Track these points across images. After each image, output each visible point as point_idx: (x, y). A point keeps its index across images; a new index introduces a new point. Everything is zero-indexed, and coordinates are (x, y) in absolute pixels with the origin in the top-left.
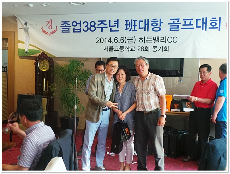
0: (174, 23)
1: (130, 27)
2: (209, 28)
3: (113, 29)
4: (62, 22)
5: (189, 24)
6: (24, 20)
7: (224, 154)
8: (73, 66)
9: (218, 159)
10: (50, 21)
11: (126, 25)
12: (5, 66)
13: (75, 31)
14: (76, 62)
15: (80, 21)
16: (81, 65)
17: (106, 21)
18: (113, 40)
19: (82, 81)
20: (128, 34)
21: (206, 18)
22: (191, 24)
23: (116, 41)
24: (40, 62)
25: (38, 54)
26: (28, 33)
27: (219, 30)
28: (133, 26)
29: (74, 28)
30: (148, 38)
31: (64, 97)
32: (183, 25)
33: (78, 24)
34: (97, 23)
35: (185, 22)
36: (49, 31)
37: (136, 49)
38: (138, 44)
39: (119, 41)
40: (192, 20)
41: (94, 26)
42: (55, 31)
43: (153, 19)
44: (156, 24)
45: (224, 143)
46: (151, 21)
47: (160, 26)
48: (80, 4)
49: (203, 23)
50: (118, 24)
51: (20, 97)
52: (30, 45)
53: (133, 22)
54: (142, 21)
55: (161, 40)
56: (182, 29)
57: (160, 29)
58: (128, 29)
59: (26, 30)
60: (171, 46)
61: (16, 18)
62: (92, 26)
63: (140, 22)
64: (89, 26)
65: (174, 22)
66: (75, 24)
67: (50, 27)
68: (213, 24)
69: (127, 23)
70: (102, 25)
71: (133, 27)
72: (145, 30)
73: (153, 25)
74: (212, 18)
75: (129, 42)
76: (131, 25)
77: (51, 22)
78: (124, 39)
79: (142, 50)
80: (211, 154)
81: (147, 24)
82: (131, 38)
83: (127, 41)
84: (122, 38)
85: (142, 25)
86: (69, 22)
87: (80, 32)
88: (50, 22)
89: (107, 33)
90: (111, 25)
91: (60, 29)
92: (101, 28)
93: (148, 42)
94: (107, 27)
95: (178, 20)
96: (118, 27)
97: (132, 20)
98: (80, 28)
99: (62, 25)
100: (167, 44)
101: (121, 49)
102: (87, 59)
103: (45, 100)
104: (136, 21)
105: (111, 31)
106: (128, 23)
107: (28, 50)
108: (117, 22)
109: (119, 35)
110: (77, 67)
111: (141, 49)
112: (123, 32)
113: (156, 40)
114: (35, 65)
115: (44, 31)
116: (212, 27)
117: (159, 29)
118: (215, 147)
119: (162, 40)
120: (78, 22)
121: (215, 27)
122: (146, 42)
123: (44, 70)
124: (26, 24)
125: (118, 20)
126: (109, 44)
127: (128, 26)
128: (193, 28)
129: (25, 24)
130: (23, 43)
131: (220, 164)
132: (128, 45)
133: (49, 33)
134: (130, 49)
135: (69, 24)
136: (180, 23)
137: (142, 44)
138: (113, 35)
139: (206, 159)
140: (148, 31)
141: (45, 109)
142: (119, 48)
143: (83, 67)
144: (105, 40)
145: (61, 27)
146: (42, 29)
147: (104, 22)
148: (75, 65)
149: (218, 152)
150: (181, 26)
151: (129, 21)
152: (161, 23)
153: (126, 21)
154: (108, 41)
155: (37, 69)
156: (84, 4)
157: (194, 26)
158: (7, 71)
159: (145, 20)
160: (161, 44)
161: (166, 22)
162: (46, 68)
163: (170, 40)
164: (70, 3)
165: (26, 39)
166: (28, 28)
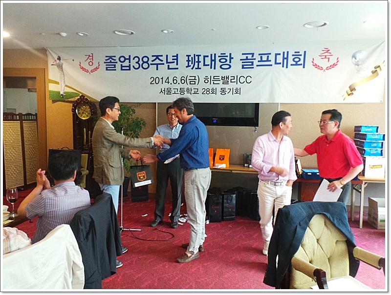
0: (247, 59)
1: (192, 64)
2: (291, 65)
3: (171, 66)
4: (106, 57)
5: (266, 60)
7: (301, 223)
9: (293, 229)
10: (91, 55)
11: (187, 61)
12: (34, 114)
13: (123, 68)
14: (125, 108)
15: (130, 56)
16: (131, 112)
17: (162, 56)
18: (171, 81)
19: (133, 132)
20: (190, 73)
21: (288, 52)
22: (269, 59)
23: (175, 81)
24: (79, 108)
25: (77, 98)
26: (62, 71)
27: (304, 67)
28: (197, 62)
29: (121, 65)
30: (215, 78)
32: (259, 61)
33: (127, 59)
34: (151, 58)
35: (261, 57)
36: (90, 68)
38: (202, 85)
39: (179, 81)
40: (270, 55)
41: (147, 62)
42: (97, 68)
43: (221, 54)
44: (224, 60)
45: (300, 209)
46: (219, 56)
47: (230, 62)
48: (128, 33)
49: (284, 58)
51: (52, 152)
52: (66, 86)
53: (196, 57)
54: (208, 56)
55: (231, 79)
56: (257, 66)
57: (230, 67)
58: (190, 66)
59: (60, 67)
60: (244, 87)
61: (46, 50)
62: (144, 62)
63: (205, 57)
64: (141, 62)
65: (247, 57)
66: (122, 59)
67: (91, 64)
68: (296, 60)
69: (188, 58)
70: (157, 61)
71: (196, 64)
72: (211, 68)
73: (222, 61)
74: (295, 52)
75: (191, 83)
76: (194, 61)
77: (92, 56)
78: (185, 79)
79: (208, 93)
80: (284, 222)
81: (213, 60)
82: (194, 78)
83: (188, 82)
84: (183, 78)
85: (208, 61)
86: (115, 57)
87: (130, 69)
88: (90, 57)
89: (163, 72)
90: (168, 61)
91: (104, 66)
92: (156, 66)
93: (215, 82)
94: (163, 64)
95: (253, 54)
96: (177, 64)
97: (194, 55)
98: (130, 65)
99: (106, 60)
100: (239, 85)
101: (182, 91)
102: (139, 104)
103: (85, 156)
104: (200, 55)
105: (169, 68)
106: (190, 59)
107: (65, 93)
108: (176, 58)
109: (178, 74)
110: (126, 114)
111: (207, 91)
112: (183, 70)
113: (226, 80)
114: (72, 112)
115: (82, 68)
116: (295, 63)
117: (228, 67)
118: (290, 214)
119: (232, 81)
120: (127, 57)
121: (298, 63)
122: (212, 82)
123: (84, 119)
125: (177, 55)
126: (166, 86)
127: (190, 63)
128: (271, 65)
129: (58, 59)
130: (58, 83)
131: (296, 235)
132: (190, 86)
133: (90, 71)
134: (193, 92)
135: (115, 60)
136: (255, 59)
137: (208, 86)
138: (172, 74)
140: (215, 69)
141: (86, 167)
142: (179, 90)
143: (133, 115)
144: (161, 80)
145: (105, 63)
146: (80, 66)
147: (159, 57)
149: (292, 220)
150: (256, 63)
151: (191, 56)
152: (231, 58)
153: (187, 56)
154: (165, 82)
155: (75, 117)
156: (132, 33)
157: (273, 62)
158: (36, 120)
159: (211, 55)
160: (231, 85)
161: (237, 57)
162: (87, 116)
163: (242, 80)
164: (114, 32)
165: (61, 78)
166: (62, 64)
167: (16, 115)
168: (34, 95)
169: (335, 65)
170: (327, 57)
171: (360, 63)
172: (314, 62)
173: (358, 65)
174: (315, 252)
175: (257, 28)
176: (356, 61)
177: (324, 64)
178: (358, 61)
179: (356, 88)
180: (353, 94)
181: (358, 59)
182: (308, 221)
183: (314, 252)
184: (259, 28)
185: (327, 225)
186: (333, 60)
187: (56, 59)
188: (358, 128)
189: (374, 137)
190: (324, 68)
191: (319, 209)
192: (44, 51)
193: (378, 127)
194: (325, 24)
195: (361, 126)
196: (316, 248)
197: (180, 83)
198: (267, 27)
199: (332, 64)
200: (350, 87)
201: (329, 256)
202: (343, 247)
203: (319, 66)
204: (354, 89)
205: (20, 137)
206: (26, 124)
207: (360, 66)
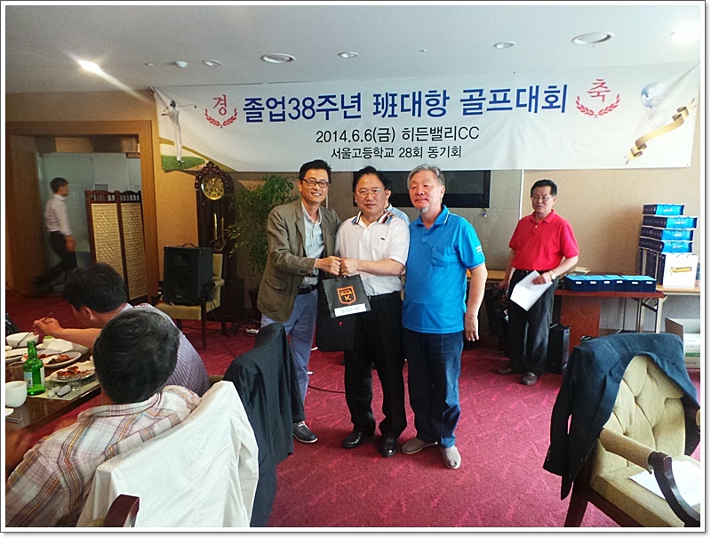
0: (471, 98)
1: (383, 108)
2: (543, 108)
3: (350, 112)
4: (247, 100)
5: (502, 99)
6: (168, 97)
7: (612, 371)
8: (273, 190)
9: (599, 381)
10: (223, 98)
11: (375, 104)
12: (137, 192)
13: (274, 118)
14: (277, 180)
15: (283, 98)
16: (288, 188)
17: (334, 97)
18: (349, 136)
20: (380, 122)
21: (537, 87)
22: (507, 99)
23: (356, 138)
24: (206, 182)
25: (204, 165)
26: (178, 123)
27: (563, 111)
28: (390, 105)
29: (271, 112)
30: (420, 130)
31: (257, 250)
32: (491, 102)
33: (280, 103)
34: (318, 101)
35: (495, 96)
36: (221, 119)
37: (397, 153)
38: (399, 143)
39: (362, 137)
40: (508, 93)
41: (311, 107)
42: (233, 119)
43: (430, 92)
44: (435, 102)
45: (609, 347)
46: (426, 96)
47: (444, 105)
48: (284, 60)
49: (531, 97)
50: (359, 102)
51: (170, 251)
52: (184, 147)
53: (390, 98)
54: (408, 96)
55: (446, 133)
56: (488, 110)
57: (444, 112)
58: (380, 112)
59: (174, 117)
60: (467, 145)
61: (153, 92)
62: (306, 108)
63: (403, 97)
64: (301, 108)
65: (471, 96)
66: (272, 103)
67: (223, 111)
68: (550, 99)
69: (377, 100)
70: (327, 106)
71: (390, 108)
72: (414, 114)
73: (430, 102)
74: (550, 87)
75: (382, 139)
76: (385, 104)
77: (225, 100)
78: (372, 134)
79: (409, 155)
80: (585, 371)
81: (417, 102)
82: (386, 131)
83: (377, 137)
84: (368, 132)
85: (408, 103)
86: (260, 99)
87: (284, 120)
88: (222, 101)
89: (337, 122)
90: (345, 105)
91: (243, 115)
92: (325, 113)
93: (420, 138)
94: (337, 110)
95: (481, 91)
96: (359, 110)
97: (387, 94)
98: (284, 112)
99: (246, 105)
100: (459, 142)
101: (367, 153)
103: (219, 258)
104: (396, 95)
105: (346, 117)
106: (380, 101)
107: (183, 158)
108: (356, 99)
109: (360, 126)
111: (406, 153)
112: (369, 120)
113: (437, 133)
114: (196, 188)
115: (210, 119)
116: (548, 105)
117: (441, 112)
118: (594, 356)
119: (448, 135)
120: (280, 100)
121: (554, 104)
122: (415, 138)
123: (214, 199)
124: (173, 104)
125: (359, 94)
126: (341, 144)
127: (380, 106)
128: (511, 109)
129: (171, 105)
130: (171, 143)
131: (606, 392)
132: (379, 145)
133: (221, 124)
134: (384, 154)
135: (261, 105)
136: (484, 99)
137: (408, 144)
138: (350, 125)
139: (574, 382)
140: (419, 116)
141: (220, 274)
142: (362, 151)
143: (291, 192)
144: (333, 136)
145: (244, 109)
146: (206, 115)
147: (330, 99)
148: (276, 186)
149: (599, 367)
150: (486, 105)
151: (382, 96)
152: (446, 98)
153: (375, 95)
154: (341, 139)
155: (200, 196)
156: (291, 59)
157: (513, 104)
158: (140, 201)
159: (414, 93)
160: (446, 142)
161: (456, 96)
162: (219, 194)
163: (464, 133)
164: (262, 58)
165: (175, 135)
166: (178, 113)
167: (111, 194)
168: (136, 163)
169: (613, 106)
170: (601, 94)
171: (653, 103)
172: (580, 102)
173: (651, 107)
174: (633, 418)
175: (495, 46)
176: (648, 99)
177: (595, 104)
178: (650, 100)
179: (647, 143)
180: (641, 153)
181: (650, 96)
182: (622, 368)
183: (631, 418)
184: (499, 46)
185: (652, 373)
186: (610, 99)
187: (169, 105)
188: (650, 209)
189: (679, 223)
190: (596, 112)
191: (638, 346)
192: (149, 93)
193: (683, 206)
194: (609, 37)
195: (656, 206)
196: (634, 411)
197: (364, 140)
198: (512, 45)
199: (609, 105)
200: (637, 143)
201: (653, 425)
202: (677, 409)
203: (587, 109)
204: (644, 146)
205: (118, 228)
206: (125, 208)
207: (654, 108)
